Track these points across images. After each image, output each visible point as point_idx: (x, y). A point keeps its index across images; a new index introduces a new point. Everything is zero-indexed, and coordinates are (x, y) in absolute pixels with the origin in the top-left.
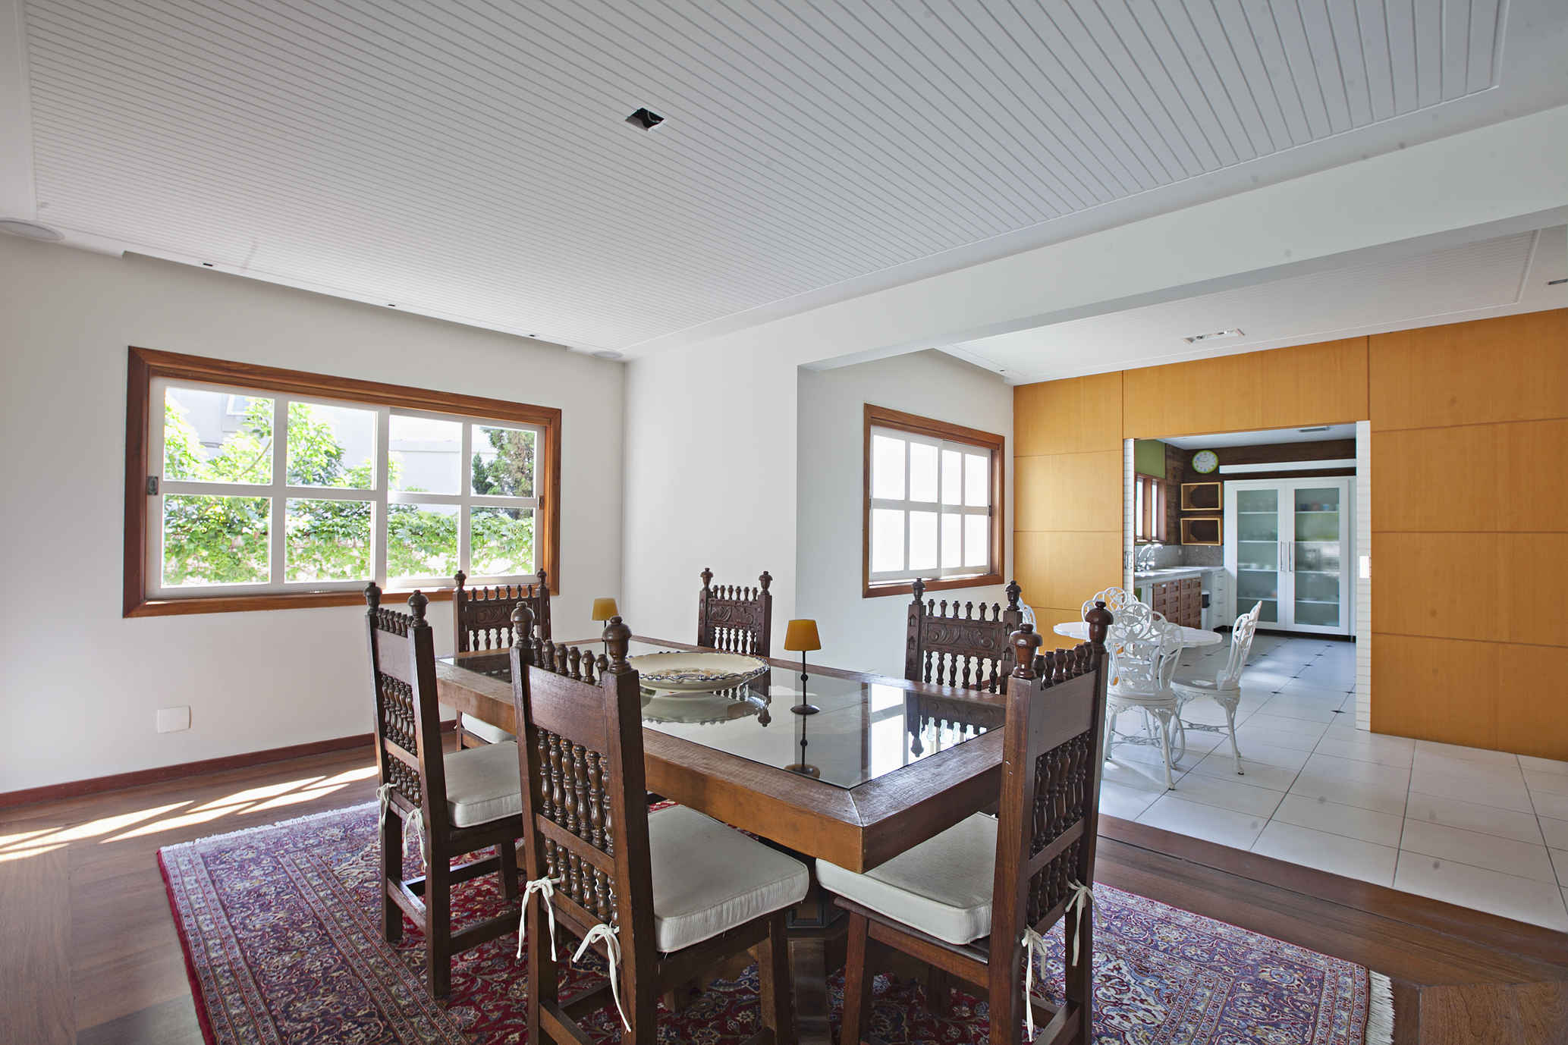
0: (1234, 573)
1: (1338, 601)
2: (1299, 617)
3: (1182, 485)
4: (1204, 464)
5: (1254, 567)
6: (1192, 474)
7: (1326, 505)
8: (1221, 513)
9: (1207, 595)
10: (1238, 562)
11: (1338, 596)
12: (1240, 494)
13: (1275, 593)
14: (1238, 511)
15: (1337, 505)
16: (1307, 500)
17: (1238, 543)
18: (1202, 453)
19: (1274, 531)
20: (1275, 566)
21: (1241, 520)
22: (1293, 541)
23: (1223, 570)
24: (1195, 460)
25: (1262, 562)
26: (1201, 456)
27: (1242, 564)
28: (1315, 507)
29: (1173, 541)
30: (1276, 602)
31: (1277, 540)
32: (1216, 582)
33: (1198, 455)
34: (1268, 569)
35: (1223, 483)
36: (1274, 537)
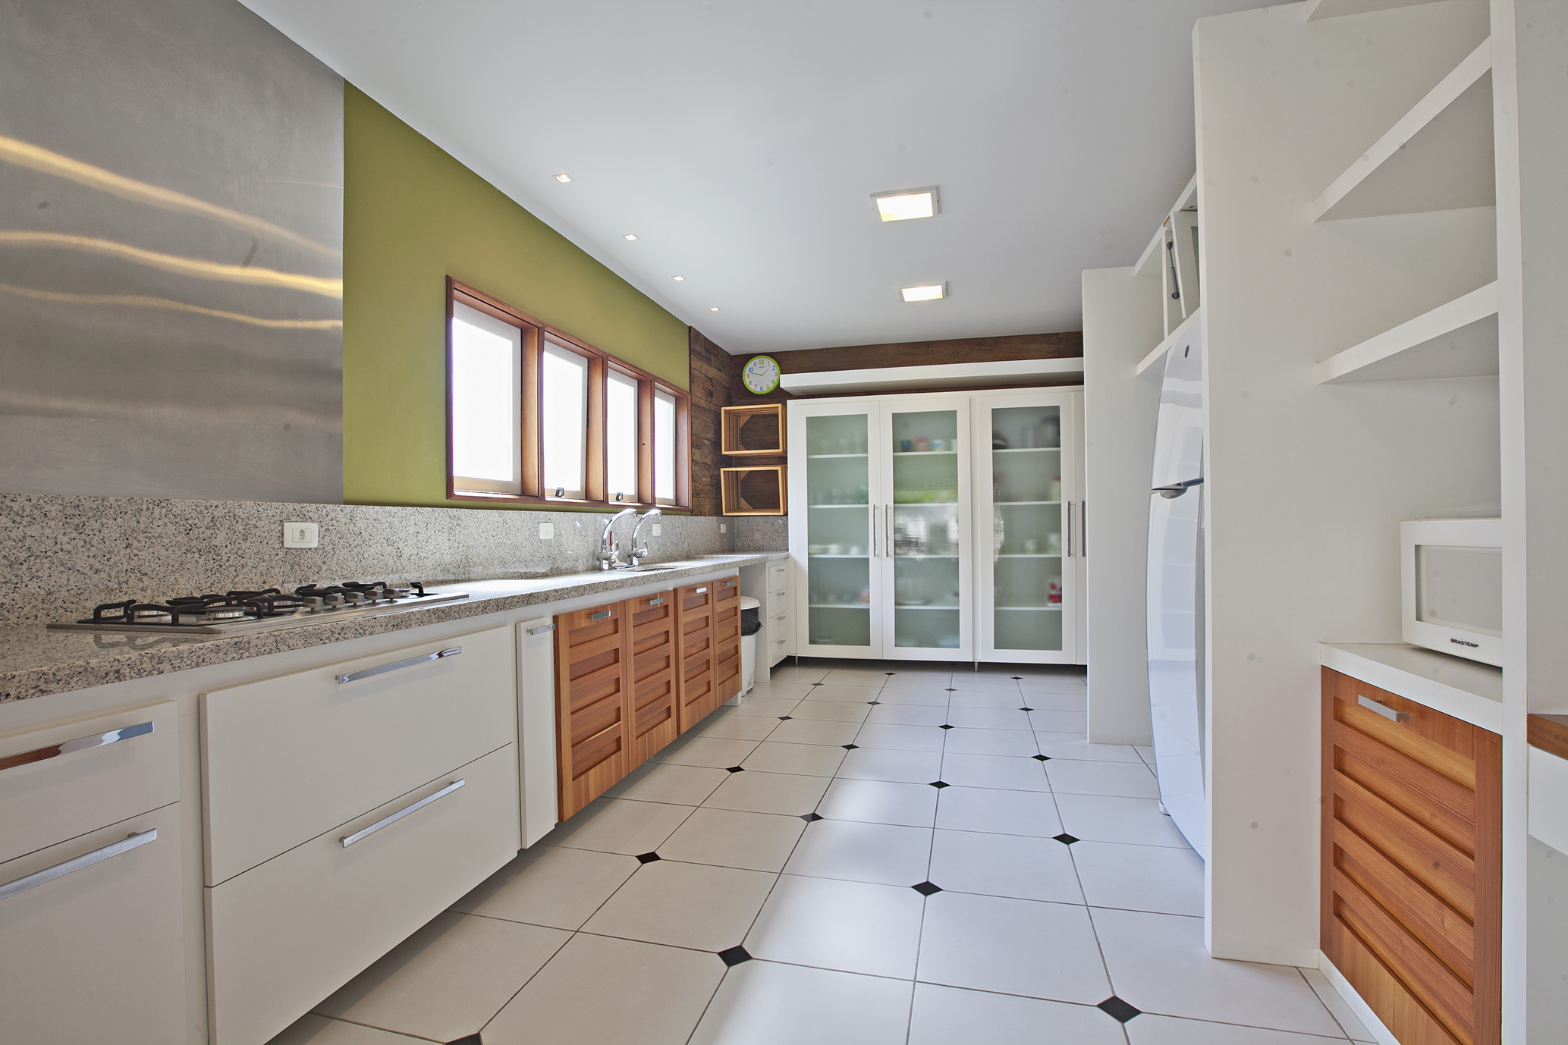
0: (804, 563)
1: (958, 603)
2: (902, 634)
3: (723, 409)
4: (760, 377)
5: (834, 552)
6: (739, 393)
7: (937, 441)
8: (783, 460)
9: (754, 612)
10: (810, 542)
11: (957, 595)
12: (812, 423)
13: (864, 595)
14: (808, 454)
15: (954, 441)
16: (910, 434)
17: (809, 510)
18: (757, 360)
19: (863, 488)
20: (864, 548)
21: (813, 467)
22: (891, 504)
23: (787, 558)
24: (746, 371)
25: (846, 542)
26: (755, 364)
27: (816, 547)
28: (922, 444)
29: (707, 507)
30: (867, 611)
31: (867, 503)
32: (772, 580)
33: (750, 364)
34: (854, 553)
35: (785, 405)
36: (863, 498)
